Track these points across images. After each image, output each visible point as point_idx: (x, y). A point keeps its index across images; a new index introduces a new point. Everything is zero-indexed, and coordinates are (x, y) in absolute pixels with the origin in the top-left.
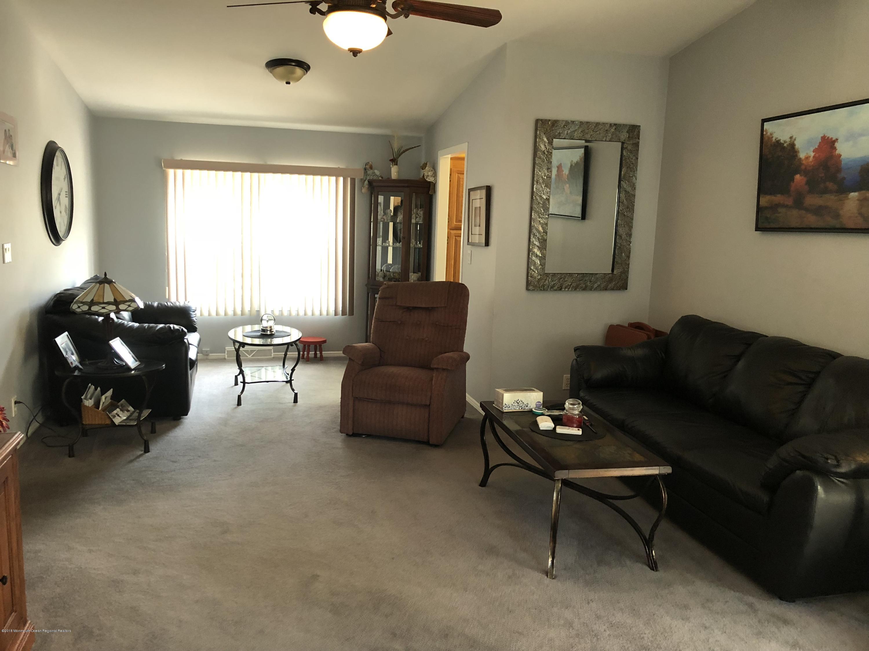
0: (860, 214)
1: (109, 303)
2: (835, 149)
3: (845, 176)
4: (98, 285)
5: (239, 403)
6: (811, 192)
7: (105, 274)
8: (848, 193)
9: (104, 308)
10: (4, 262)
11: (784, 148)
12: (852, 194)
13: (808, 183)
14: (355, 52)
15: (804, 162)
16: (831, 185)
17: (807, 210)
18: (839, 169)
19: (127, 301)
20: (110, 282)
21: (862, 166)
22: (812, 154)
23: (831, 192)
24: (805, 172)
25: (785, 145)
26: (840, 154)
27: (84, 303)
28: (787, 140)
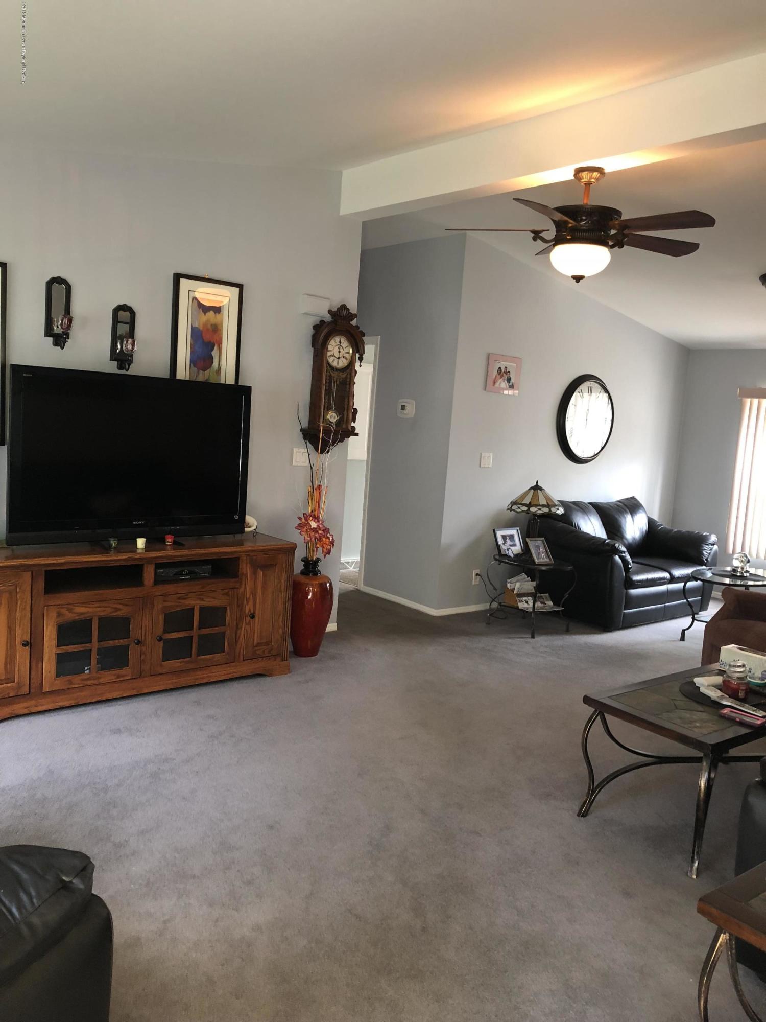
1: (544, 506)
4: (532, 491)
5: (683, 638)
7: (537, 482)
9: (540, 510)
10: (480, 466)
14: (578, 279)
19: (556, 506)
20: (541, 489)
27: (524, 505)
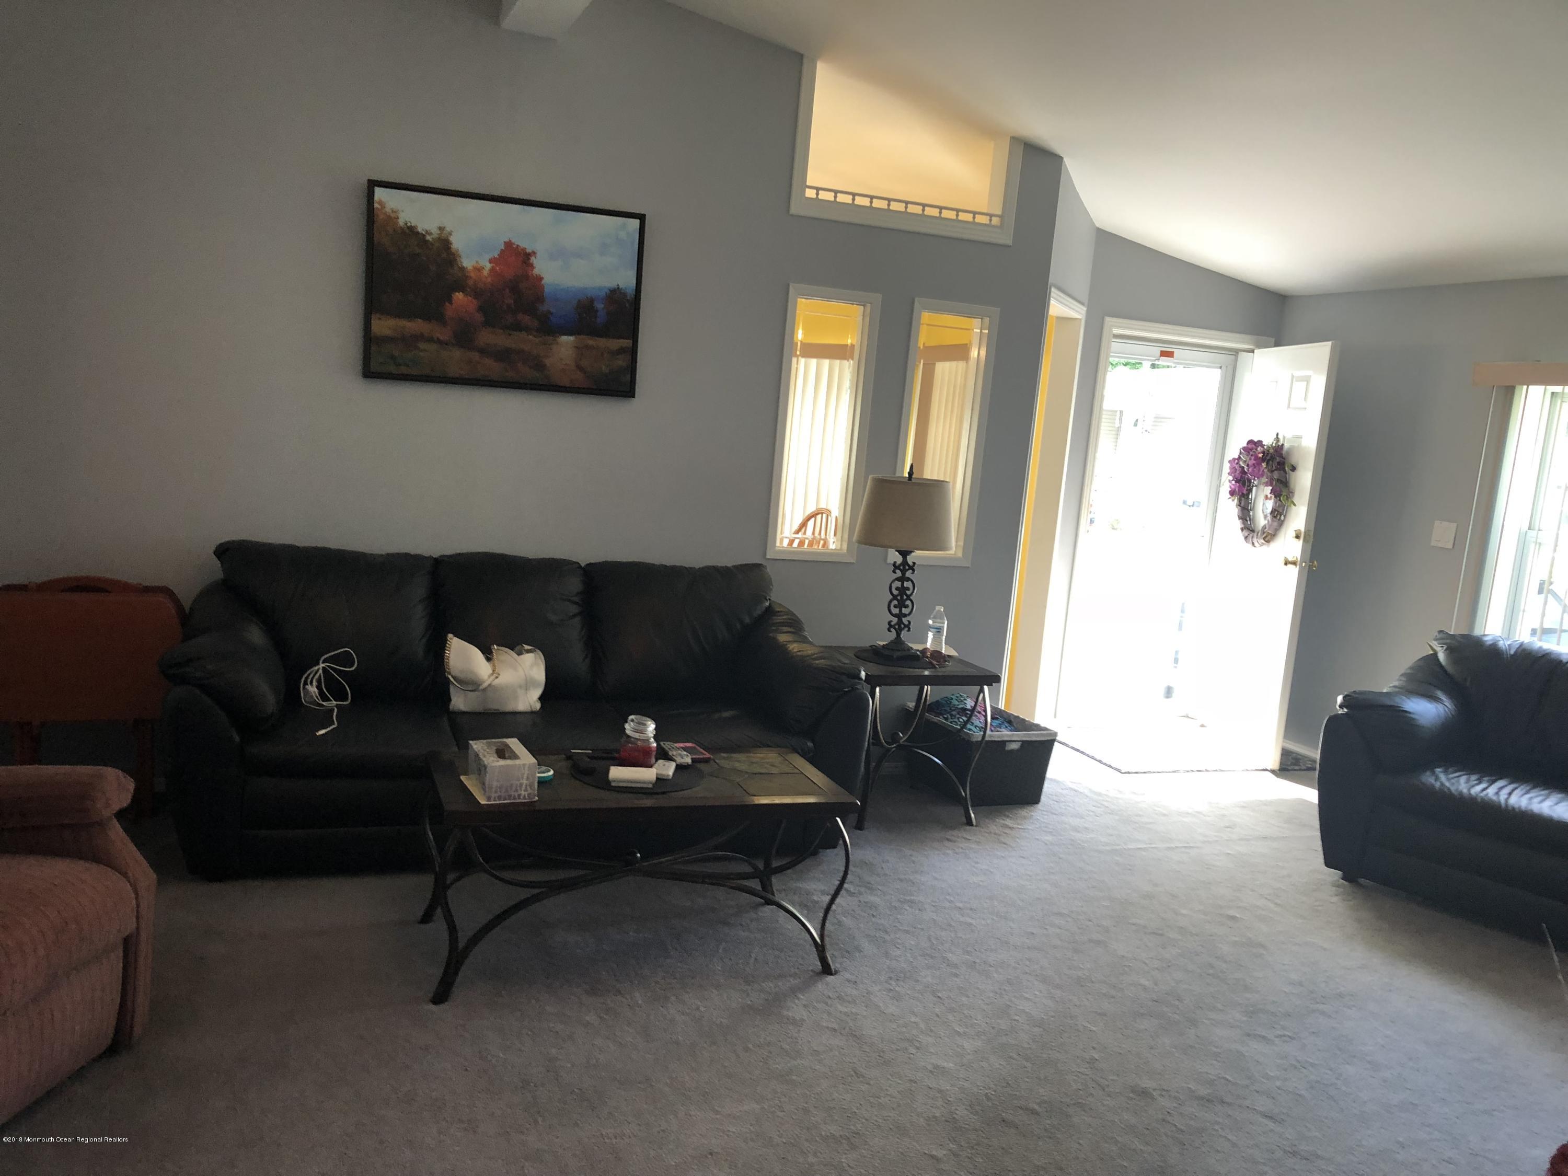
0: (579, 367)
2: (532, 266)
3: (553, 310)
6: (488, 323)
8: (557, 335)
11: (426, 242)
12: (564, 338)
13: (480, 309)
15: (472, 275)
16: (526, 319)
17: (483, 351)
18: (539, 297)
21: (579, 301)
22: (488, 266)
23: (527, 329)
24: (477, 293)
25: (428, 238)
26: (540, 275)
28: (432, 231)
